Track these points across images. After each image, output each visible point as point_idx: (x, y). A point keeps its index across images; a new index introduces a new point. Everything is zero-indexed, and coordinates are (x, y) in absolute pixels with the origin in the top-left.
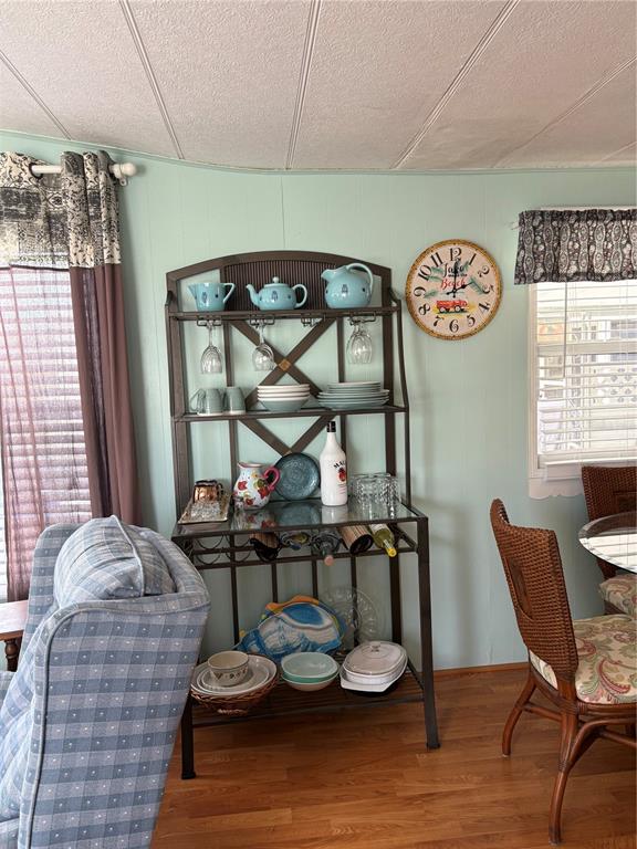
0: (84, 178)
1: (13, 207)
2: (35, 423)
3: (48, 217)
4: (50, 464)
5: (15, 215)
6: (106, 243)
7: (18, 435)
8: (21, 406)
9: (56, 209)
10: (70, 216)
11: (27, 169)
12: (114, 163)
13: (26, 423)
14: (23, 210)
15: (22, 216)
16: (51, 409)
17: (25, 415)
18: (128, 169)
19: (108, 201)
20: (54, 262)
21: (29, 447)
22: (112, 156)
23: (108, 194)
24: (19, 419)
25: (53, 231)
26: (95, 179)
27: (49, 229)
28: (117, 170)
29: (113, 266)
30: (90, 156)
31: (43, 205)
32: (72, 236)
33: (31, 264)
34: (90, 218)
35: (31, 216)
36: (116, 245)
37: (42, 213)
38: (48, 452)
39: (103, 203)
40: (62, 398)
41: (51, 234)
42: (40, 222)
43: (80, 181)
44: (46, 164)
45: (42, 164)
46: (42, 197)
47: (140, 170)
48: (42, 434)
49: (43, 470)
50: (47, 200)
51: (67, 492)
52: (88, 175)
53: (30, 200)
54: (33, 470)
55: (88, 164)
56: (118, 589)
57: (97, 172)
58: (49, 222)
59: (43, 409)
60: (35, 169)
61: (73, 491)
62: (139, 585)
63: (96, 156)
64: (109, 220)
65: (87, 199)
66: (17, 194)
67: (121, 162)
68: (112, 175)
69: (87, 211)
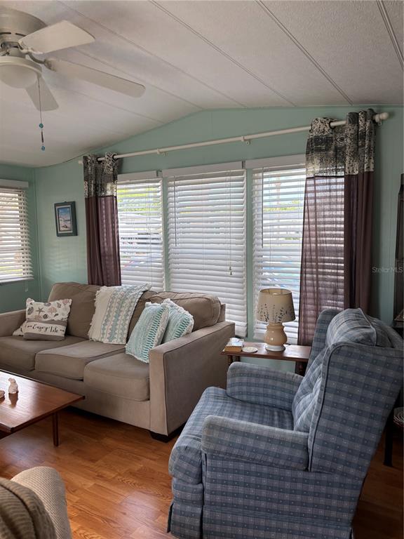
0: (358, 126)
1: (319, 146)
2: (319, 257)
3: (336, 149)
4: (324, 280)
5: (319, 150)
6: (366, 160)
7: (310, 264)
8: (312, 248)
9: (340, 144)
10: (348, 147)
11: (328, 125)
12: (376, 114)
13: (314, 257)
14: (324, 147)
15: (323, 150)
16: (327, 251)
17: (314, 254)
18: (384, 116)
19: (370, 136)
20: (336, 173)
21: (314, 270)
22: (375, 109)
23: (370, 132)
24: (311, 255)
25: (338, 156)
26: (364, 125)
27: (336, 156)
28: (377, 118)
29: (369, 173)
30: (362, 113)
31: (334, 143)
32: (348, 158)
33: (325, 174)
34: (358, 147)
35: (327, 150)
36: (372, 161)
37: (333, 147)
38: (324, 274)
39: (367, 138)
40: (334, 245)
41: (336, 158)
42: (331, 152)
43: (355, 127)
44: (338, 121)
45: (335, 121)
46: (334, 139)
47: (391, 115)
48: (322, 264)
49: (320, 283)
50: (336, 140)
51: (332, 296)
52: (360, 123)
53: (328, 141)
54: (315, 282)
55: (361, 117)
56: (362, 340)
57: (366, 120)
58: (336, 152)
59: (323, 251)
60: (332, 124)
61: (335, 296)
62: (373, 340)
63: (366, 112)
64: (369, 147)
65: (359, 137)
66: (321, 139)
67: (380, 112)
68: (374, 121)
69: (357, 144)
